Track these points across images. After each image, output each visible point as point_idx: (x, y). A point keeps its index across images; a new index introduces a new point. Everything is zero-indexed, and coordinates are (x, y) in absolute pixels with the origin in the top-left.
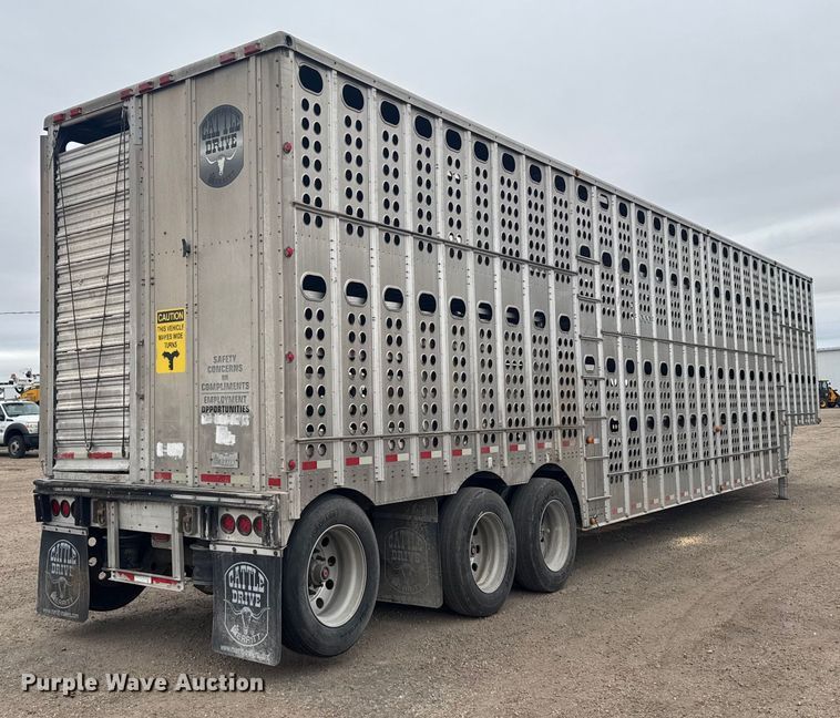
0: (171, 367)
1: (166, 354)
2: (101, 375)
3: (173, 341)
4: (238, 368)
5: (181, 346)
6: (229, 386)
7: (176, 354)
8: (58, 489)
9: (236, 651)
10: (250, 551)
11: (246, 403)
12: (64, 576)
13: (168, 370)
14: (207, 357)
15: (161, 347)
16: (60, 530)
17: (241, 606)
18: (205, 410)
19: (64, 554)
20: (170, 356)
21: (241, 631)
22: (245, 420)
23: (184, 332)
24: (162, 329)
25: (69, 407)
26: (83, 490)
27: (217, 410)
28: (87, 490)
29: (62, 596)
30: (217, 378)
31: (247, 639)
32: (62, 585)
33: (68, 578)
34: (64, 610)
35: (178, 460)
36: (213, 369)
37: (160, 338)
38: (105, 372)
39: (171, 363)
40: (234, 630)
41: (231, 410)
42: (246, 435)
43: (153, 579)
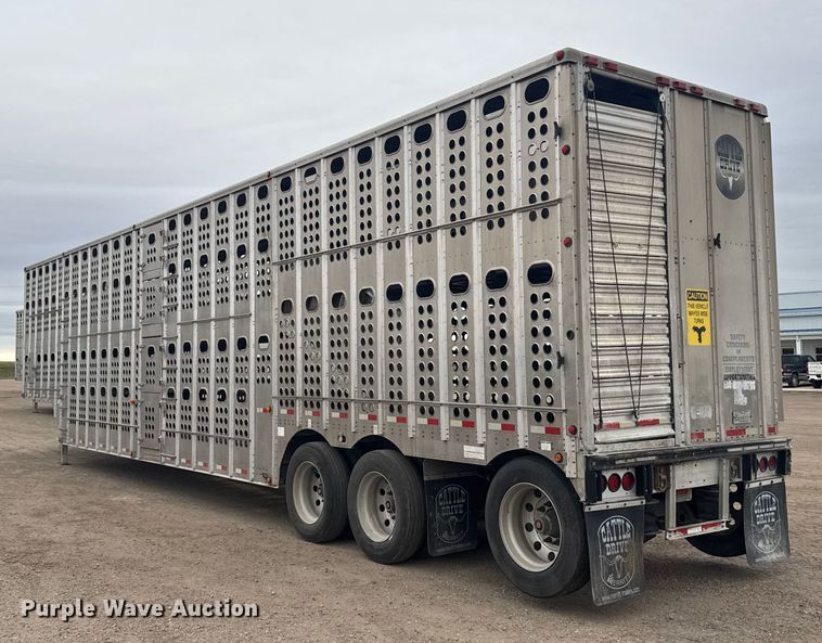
0: (700, 340)
1: (695, 329)
2: (645, 343)
3: (701, 317)
4: (746, 345)
5: (707, 323)
6: (741, 358)
7: (703, 329)
8: (621, 462)
9: (766, 558)
10: (768, 482)
11: (753, 372)
12: (620, 554)
13: (698, 343)
14: (725, 334)
15: (691, 322)
16: (611, 506)
17: (762, 525)
18: (727, 378)
19: (616, 530)
20: (700, 331)
21: (765, 543)
22: (752, 385)
23: (708, 310)
24: (692, 306)
25: (611, 375)
26: (650, 458)
27: (734, 377)
28: (654, 458)
29: (619, 576)
30: (733, 352)
31: (768, 547)
32: (618, 565)
33: (624, 555)
34: (624, 589)
35: (709, 420)
36: (730, 344)
37: (690, 314)
38: (648, 340)
39: (700, 336)
40: (761, 545)
41: (744, 377)
42: (754, 397)
43: (703, 526)
